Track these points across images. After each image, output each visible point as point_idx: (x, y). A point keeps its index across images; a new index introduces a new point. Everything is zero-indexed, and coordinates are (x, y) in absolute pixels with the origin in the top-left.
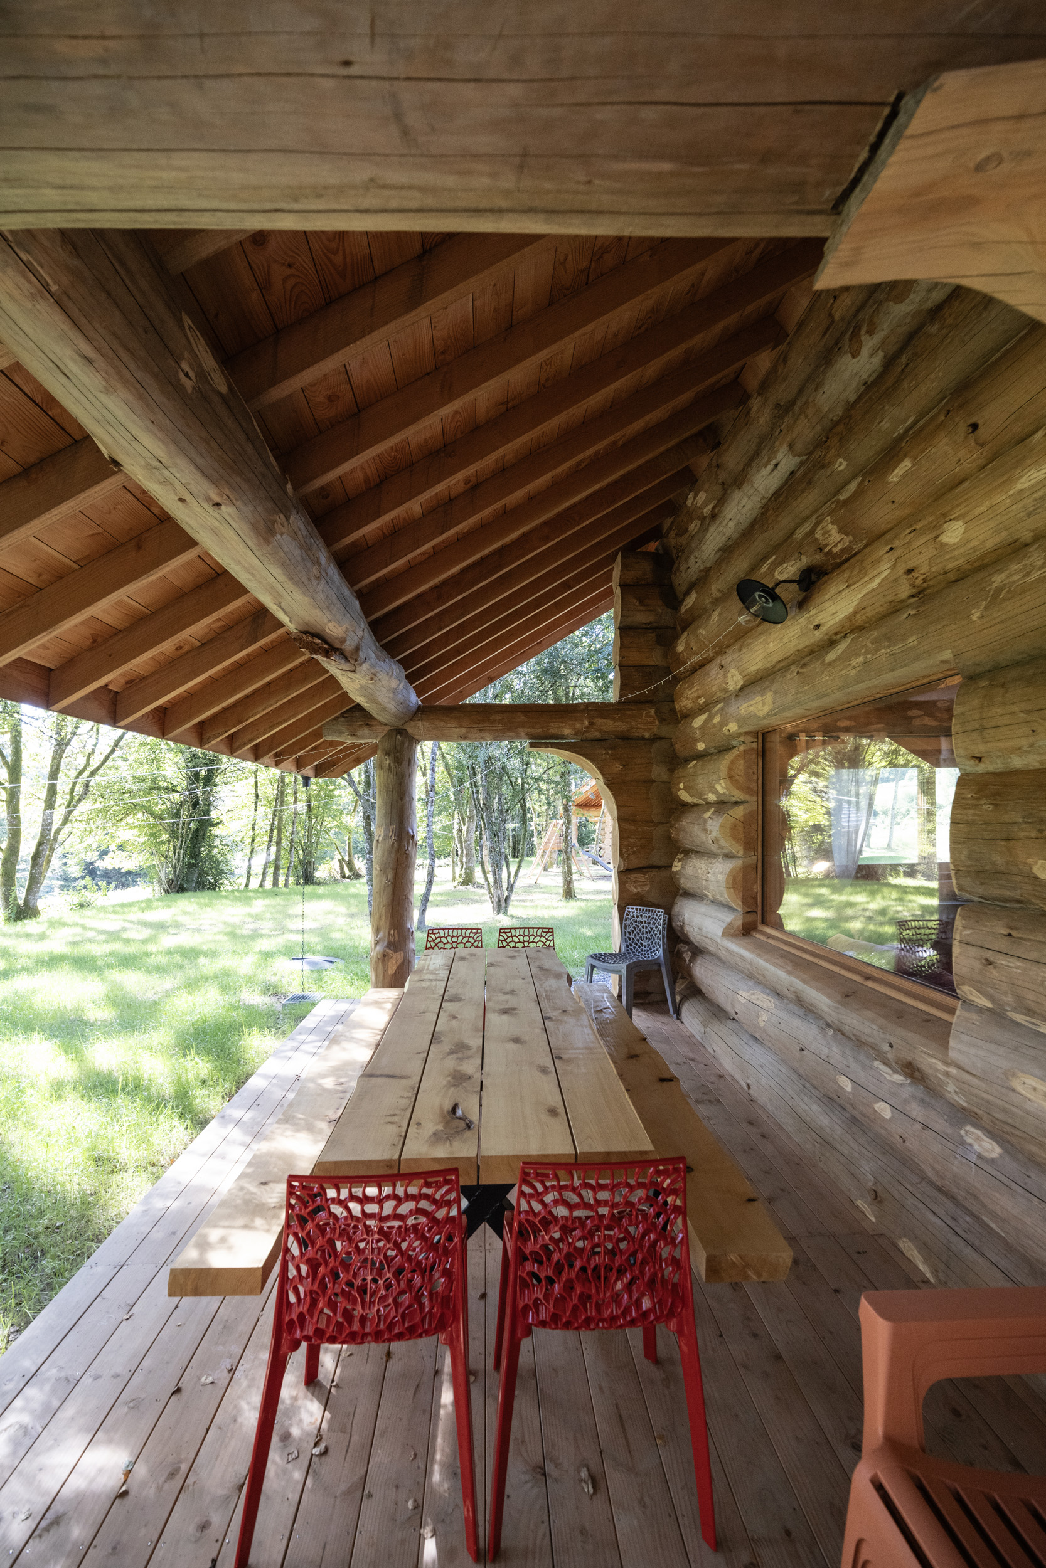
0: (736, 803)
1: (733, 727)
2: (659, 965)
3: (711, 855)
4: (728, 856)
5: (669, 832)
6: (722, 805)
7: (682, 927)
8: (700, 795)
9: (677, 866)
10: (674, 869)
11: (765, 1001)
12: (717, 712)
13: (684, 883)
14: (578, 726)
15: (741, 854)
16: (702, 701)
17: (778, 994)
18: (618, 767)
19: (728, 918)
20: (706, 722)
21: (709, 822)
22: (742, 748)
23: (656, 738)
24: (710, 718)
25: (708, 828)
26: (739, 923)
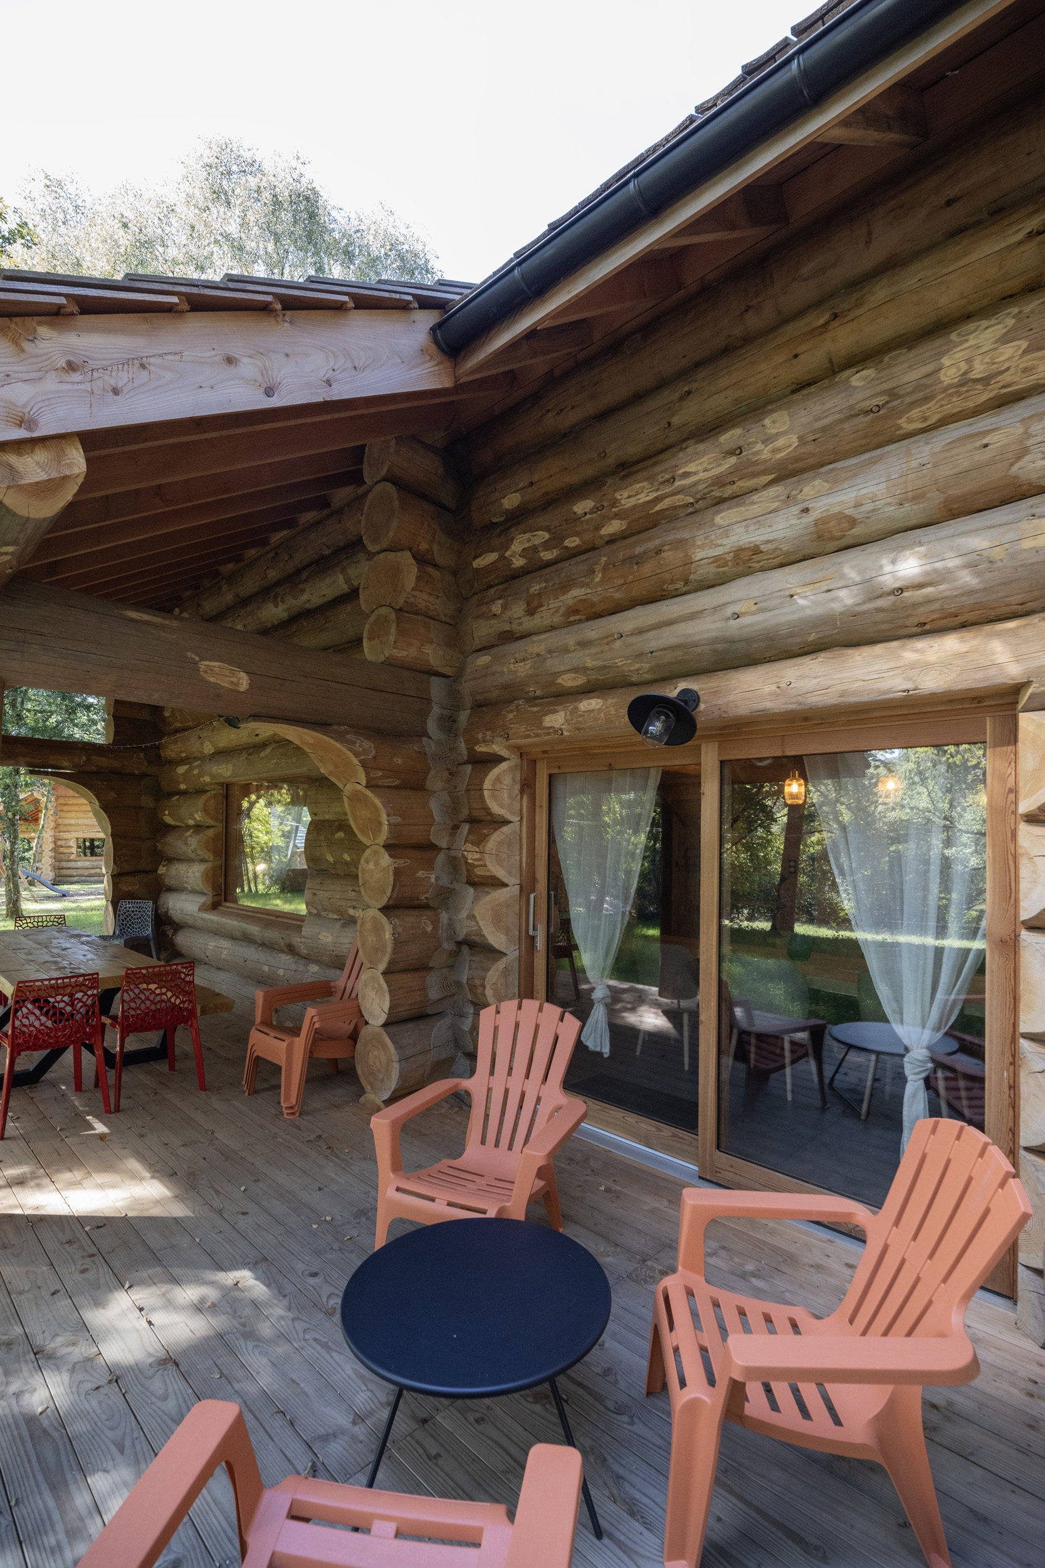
0: (208, 827)
1: (207, 779)
2: (148, 940)
3: (190, 861)
4: (202, 861)
5: (156, 846)
6: (198, 828)
7: (166, 913)
8: (181, 821)
9: (162, 870)
10: (159, 872)
11: (225, 944)
12: (196, 767)
13: (167, 881)
14: (77, 760)
15: (211, 859)
16: (183, 755)
17: (232, 938)
18: (113, 795)
19: (202, 900)
20: (187, 772)
21: (190, 839)
22: (213, 792)
23: (144, 775)
24: (191, 769)
25: (189, 842)
26: (210, 902)
